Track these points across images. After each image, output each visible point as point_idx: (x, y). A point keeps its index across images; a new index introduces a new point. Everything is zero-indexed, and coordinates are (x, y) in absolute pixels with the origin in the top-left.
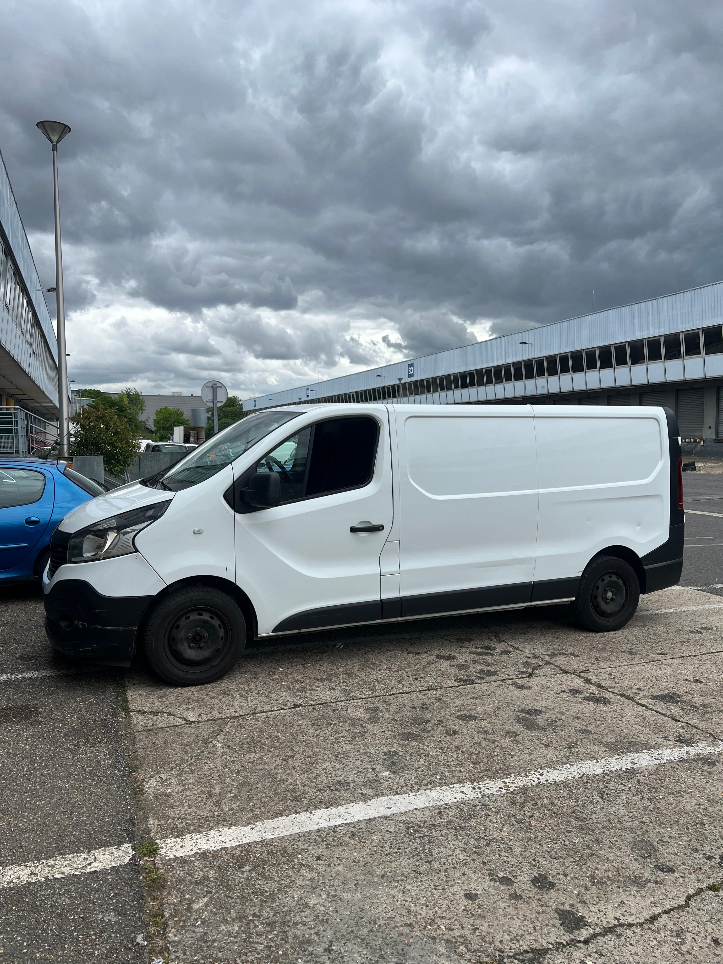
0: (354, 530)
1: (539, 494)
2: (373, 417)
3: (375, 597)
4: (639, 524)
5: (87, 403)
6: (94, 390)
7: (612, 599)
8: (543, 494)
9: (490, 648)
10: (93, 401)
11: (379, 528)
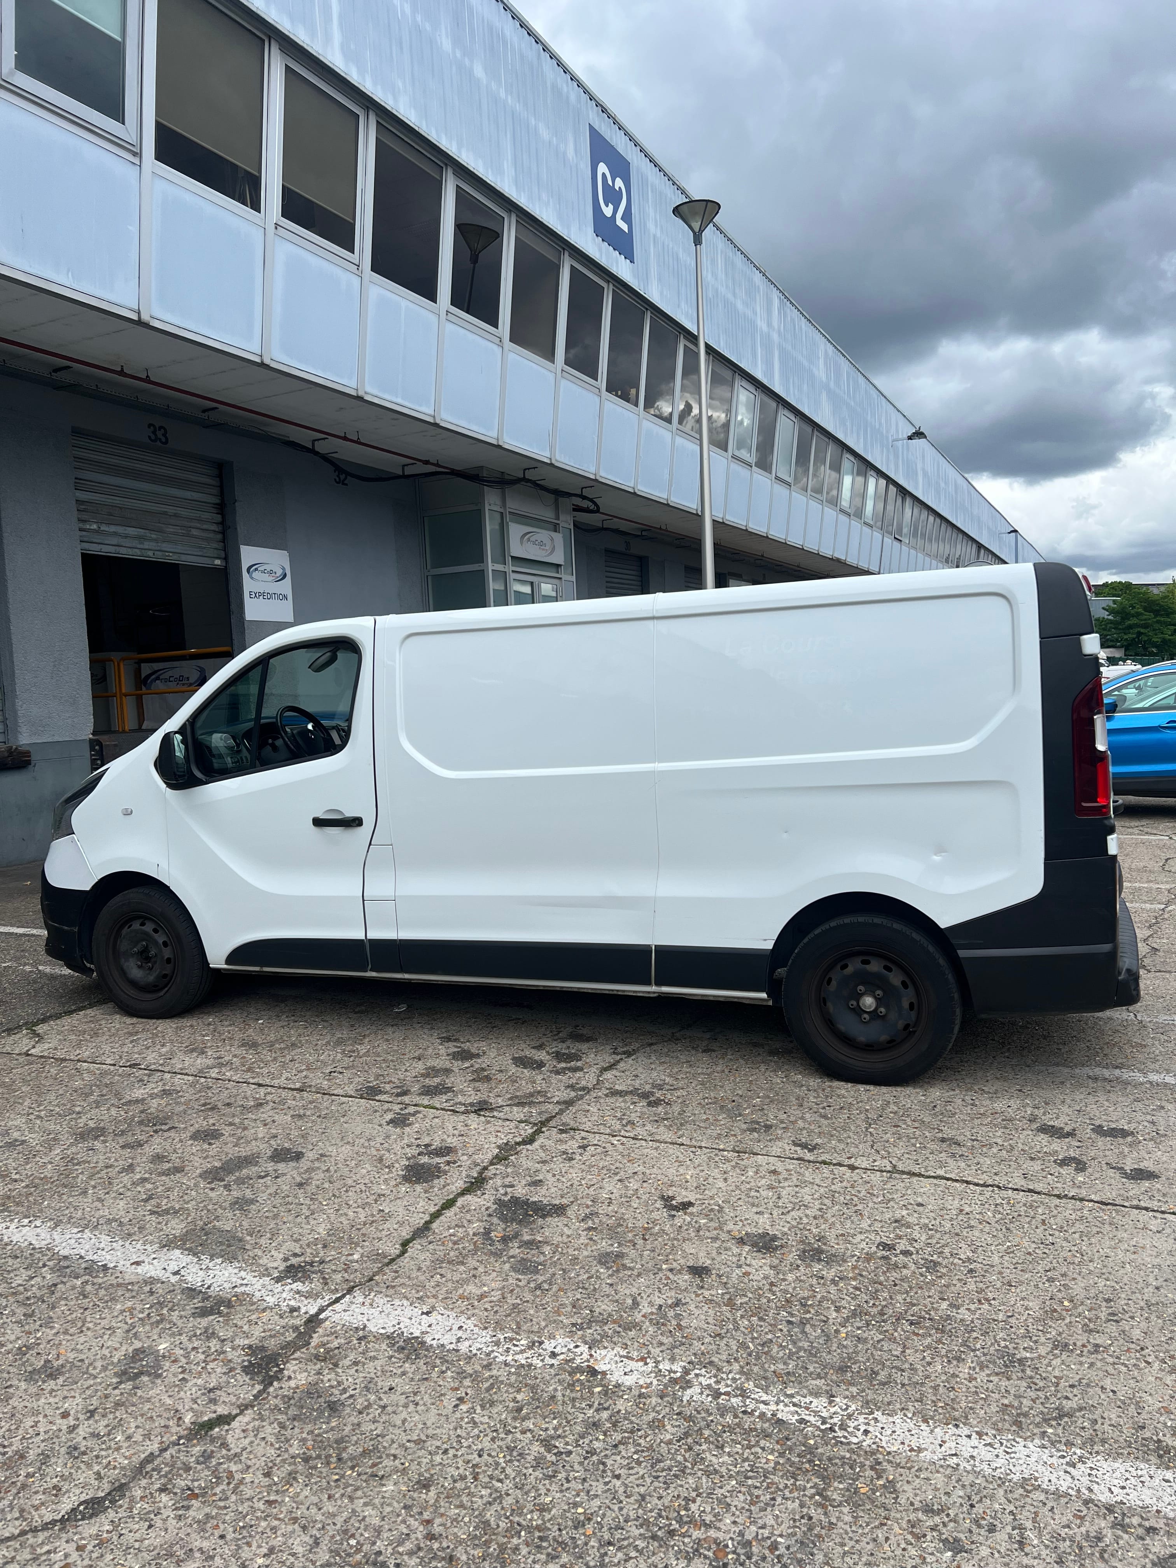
0: (318, 822)
1: (653, 772)
2: (352, 640)
3: (356, 934)
4: (940, 850)
5: (1104, 606)
6: (1120, 582)
7: (874, 1014)
8: (662, 772)
9: (570, 1058)
10: (1114, 602)
11: (357, 822)
